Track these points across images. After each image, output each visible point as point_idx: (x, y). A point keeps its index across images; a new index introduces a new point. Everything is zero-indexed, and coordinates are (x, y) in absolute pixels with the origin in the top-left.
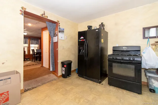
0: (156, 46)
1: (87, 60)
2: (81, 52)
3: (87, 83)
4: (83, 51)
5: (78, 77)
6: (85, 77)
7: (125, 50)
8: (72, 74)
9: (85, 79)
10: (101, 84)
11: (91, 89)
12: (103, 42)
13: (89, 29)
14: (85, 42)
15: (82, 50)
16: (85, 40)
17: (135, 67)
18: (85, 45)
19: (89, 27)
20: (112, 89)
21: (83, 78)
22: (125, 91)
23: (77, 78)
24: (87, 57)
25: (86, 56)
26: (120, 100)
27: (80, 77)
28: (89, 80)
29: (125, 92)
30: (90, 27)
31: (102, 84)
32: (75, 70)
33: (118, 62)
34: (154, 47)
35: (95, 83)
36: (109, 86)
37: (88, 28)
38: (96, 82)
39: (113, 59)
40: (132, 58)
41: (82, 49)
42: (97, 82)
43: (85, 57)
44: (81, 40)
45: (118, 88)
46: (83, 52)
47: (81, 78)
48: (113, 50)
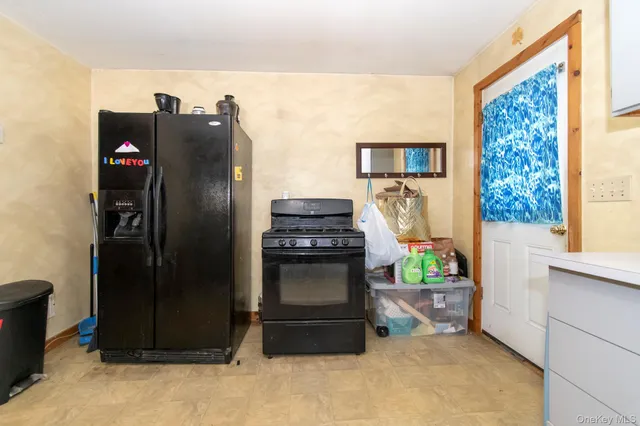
0: (386, 200)
1: (159, 263)
2: (122, 223)
3: (166, 383)
4: (131, 219)
5: (103, 366)
6: (145, 355)
7: (312, 213)
8: (50, 359)
9: (146, 367)
10: (234, 362)
11: (195, 408)
12: (241, 179)
13: (161, 110)
14: (151, 170)
15: (125, 216)
16: (146, 162)
17: (350, 267)
18: (151, 188)
19: (163, 101)
20: (282, 366)
21: (134, 367)
22: (322, 357)
23: (94, 374)
24: (159, 252)
25: (152, 244)
26: (320, 402)
27: (113, 367)
28: (171, 366)
29: (322, 363)
30: (167, 103)
31: (238, 363)
32: (74, 331)
33: (300, 259)
34: (381, 202)
35: (208, 369)
36: (266, 359)
37: (158, 102)
38: (207, 363)
39: (282, 247)
40: (340, 240)
41: (125, 210)
42: (217, 362)
43: (151, 252)
44: (122, 162)
45: (298, 359)
46: (136, 223)
47: (122, 368)
48: (273, 214)
